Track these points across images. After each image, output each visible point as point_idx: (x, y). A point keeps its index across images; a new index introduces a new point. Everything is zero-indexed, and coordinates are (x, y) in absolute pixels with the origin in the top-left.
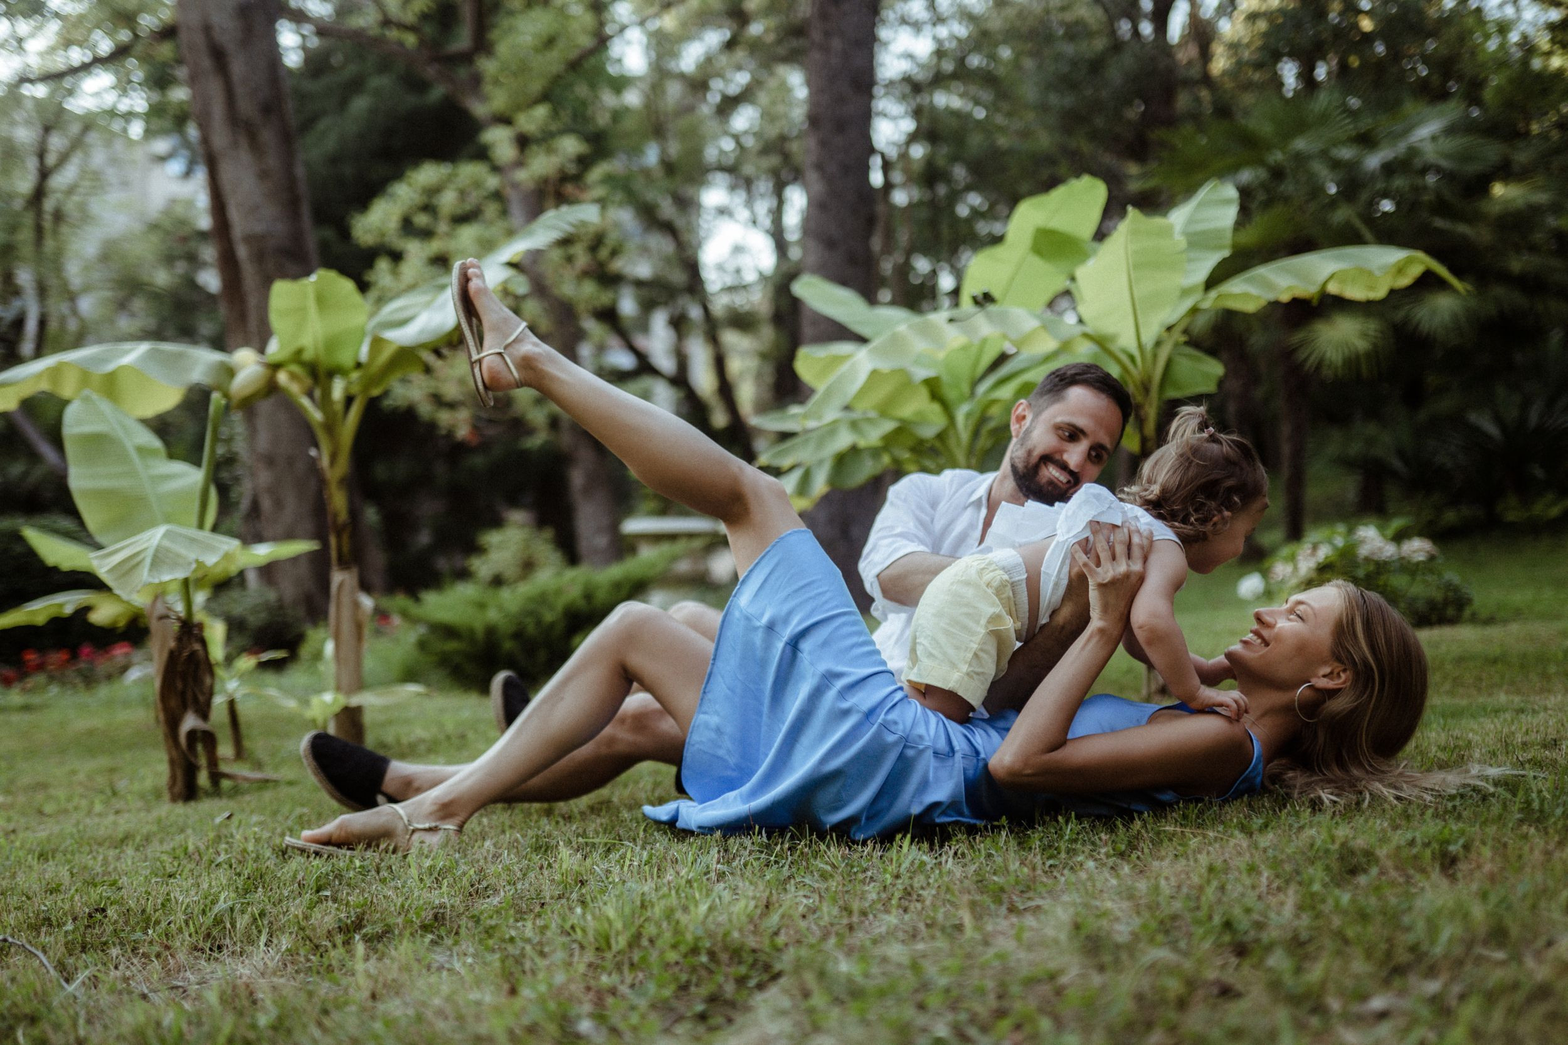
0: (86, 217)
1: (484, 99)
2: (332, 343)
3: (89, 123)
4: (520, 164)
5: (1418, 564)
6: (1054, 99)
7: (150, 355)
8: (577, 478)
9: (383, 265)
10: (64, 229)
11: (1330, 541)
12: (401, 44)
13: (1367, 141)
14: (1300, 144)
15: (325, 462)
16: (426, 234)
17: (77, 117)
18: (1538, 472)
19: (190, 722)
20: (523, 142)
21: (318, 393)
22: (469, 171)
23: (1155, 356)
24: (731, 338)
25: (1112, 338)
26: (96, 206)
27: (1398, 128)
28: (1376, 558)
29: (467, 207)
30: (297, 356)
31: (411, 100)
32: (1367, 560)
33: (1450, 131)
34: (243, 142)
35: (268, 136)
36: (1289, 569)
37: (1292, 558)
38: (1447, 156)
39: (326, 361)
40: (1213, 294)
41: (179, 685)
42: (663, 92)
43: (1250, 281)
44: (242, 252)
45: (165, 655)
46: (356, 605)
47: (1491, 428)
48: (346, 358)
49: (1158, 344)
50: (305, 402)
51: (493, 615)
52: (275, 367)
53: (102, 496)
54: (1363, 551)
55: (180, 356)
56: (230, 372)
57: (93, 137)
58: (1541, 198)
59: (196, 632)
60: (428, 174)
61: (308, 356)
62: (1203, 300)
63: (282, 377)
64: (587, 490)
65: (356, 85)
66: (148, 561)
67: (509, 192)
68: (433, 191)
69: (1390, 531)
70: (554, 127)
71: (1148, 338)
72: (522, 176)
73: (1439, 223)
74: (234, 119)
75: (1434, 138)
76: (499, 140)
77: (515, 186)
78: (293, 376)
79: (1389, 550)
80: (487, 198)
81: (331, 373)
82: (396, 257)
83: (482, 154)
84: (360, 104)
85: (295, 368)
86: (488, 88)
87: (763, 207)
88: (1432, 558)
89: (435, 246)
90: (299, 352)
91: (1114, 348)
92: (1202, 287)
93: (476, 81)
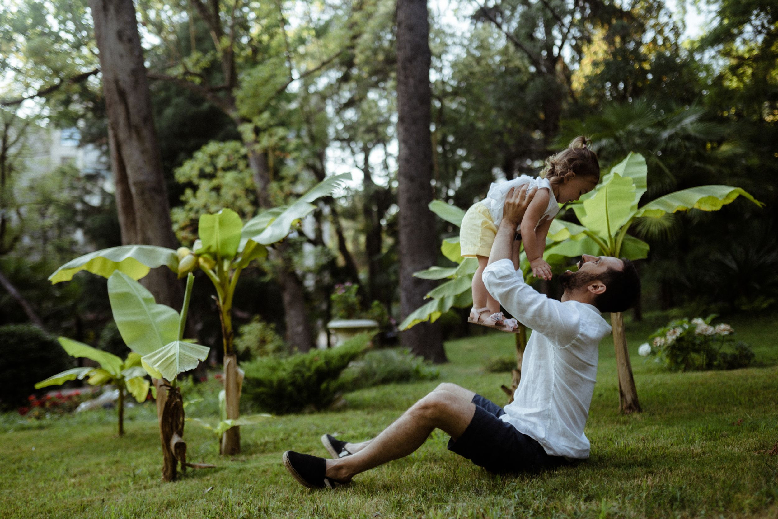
0: (24, 168)
1: (236, 109)
2: (224, 243)
3: (28, 122)
4: (257, 141)
5: (724, 336)
6: (503, 104)
7: (138, 252)
8: (287, 298)
9: (188, 192)
10: (14, 174)
11: (681, 326)
12: (193, 82)
13: (662, 125)
14: (631, 127)
15: (221, 302)
16: (211, 176)
17: (21, 120)
18: (757, 286)
19: (175, 439)
20: (257, 131)
21: (217, 268)
22: (232, 145)
23: (616, 241)
24: (345, 223)
25: (596, 233)
26: (28, 162)
27: (676, 118)
28: (704, 333)
29: (232, 163)
30: (208, 251)
31: (194, 109)
32: (700, 334)
33: (701, 120)
34: (134, 136)
35: (146, 133)
36: (663, 340)
37: (664, 335)
38: (699, 132)
39: (221, 252)
40: (643, 210)
41: (170, 420)
42: (308, 101)
43: (659, 203)
44: (133, 190)
45: (163, 405)
46: (237, 374)
47: (733, 265)
48: (231, 251)
49: (617, 234)
50: (211, 272)
51: (282, 374)
52: (198, 255)
53: (130, 324)
54: (698, 331)
55: (152, 251)
56: (177, 259)
57: (29, 129)
58: (739, 150)
59: (177, 392)
60: (212, 147)
61: (213, 250)
62: (637, 213)
63: (201, 260)
64: (291, 303)
65: (166, 102)
66: (177, 360)
67: (250, 155)
68: (213, 157)
69: (709, 319)
70: (272, 123)
71: (613, 233)
72: (258, 148)
73: (697, 164)
74: (129, 125)
75: (692, 123)
76: (246, 130)
77: (254, 152)
78: (206, 260)
79: (711, 330)
80: (239, 158)
81: (223, 258)
82: (195, 188)
83: (238, 137)
84: (169, 112)
85: (206, 256)
86: (238, 103)
87: (360, 157)
88: (731, 333)
89: (215, 182)
90: (209, 248)
91: (596, 237)
92: (637, 207)
93: (232, 101)
